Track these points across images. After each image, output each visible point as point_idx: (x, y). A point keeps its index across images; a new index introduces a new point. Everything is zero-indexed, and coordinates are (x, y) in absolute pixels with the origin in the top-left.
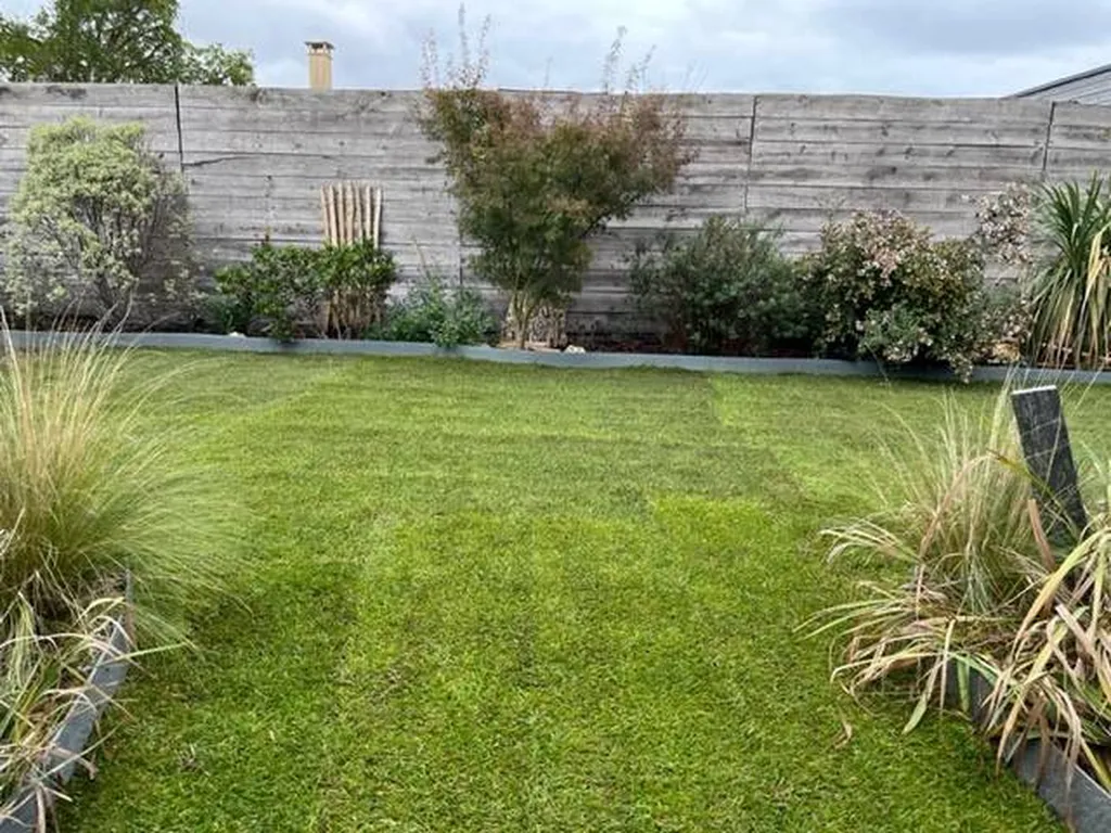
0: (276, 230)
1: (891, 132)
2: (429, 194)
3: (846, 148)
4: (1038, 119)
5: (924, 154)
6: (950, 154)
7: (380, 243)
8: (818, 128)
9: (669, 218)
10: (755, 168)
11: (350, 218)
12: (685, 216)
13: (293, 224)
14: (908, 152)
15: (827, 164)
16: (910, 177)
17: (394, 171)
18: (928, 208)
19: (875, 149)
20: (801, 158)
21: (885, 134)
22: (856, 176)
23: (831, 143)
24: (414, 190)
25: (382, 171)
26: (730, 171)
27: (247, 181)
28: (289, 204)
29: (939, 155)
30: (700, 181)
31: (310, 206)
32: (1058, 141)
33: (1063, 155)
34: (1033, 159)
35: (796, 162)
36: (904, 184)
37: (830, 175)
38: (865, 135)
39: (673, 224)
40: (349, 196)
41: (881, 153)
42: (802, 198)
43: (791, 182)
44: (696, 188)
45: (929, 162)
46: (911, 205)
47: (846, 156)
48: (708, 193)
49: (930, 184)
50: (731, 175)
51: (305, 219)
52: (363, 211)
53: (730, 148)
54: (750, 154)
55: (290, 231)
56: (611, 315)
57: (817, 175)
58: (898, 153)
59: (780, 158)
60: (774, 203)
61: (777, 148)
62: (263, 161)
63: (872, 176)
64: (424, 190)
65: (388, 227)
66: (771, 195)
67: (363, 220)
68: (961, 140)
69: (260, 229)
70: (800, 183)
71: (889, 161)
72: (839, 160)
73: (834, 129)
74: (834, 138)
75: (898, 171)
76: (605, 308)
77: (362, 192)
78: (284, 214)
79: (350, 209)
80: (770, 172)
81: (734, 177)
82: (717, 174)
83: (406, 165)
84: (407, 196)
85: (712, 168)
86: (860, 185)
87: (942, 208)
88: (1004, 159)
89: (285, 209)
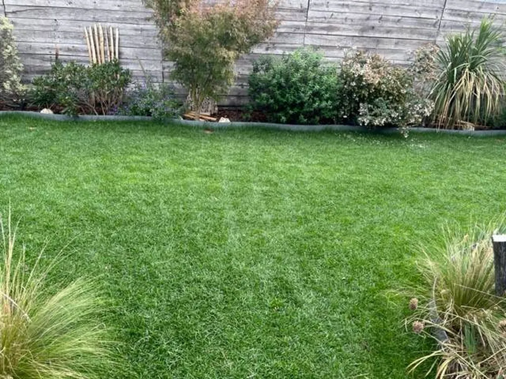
0: (61, 49)
1: (373, 9)
2: (145, 32)
3: (352, 16)
4: (439, 6)
5: (387, 20)
6: (399, 21)
7: (119, 58)
8: (339, 5)
9: (267, 49)
10: (309, 24)
11: (102, 44)
12: (275, 48)
13: (70, 46)
14: (380, 19)
15: (343, 24)
16: (380, 32)
17: (124, 19)
18: (387, 47)
19: (364, 17)
20: (331, 20)
21: (370, 9)
22: (356, 30)
23: (346, 13)
24: (136, 30)
25: (118, 19)
26: (297, 26)
27: (43, 22)
28: (67, 35)
29: (394, 21)
30: (282, 30)
31: (79, 36)
32: (446, 17)
33: (448, 23)
34: (434, 25)
35: (328, 22)
36: (377, 35)
37: (344, 29)
38: (361, 10)
39: (269, 52)
40: (101, 32)
41: (368, 19)
42: (330, 41)
43: (325, 32)
44: (280, 34)
45: (389, 24)
46: (380, 45)
47: (352, 20)
48: (286, 37)
49: (389, 36)
50: (298, 28)
51: (77, 44)
52: (109, 41)
53: (297, 14)
54: (307, 17)
55: (69, 50)
56: (239, 97)
57: (338, 29)
58: (376, 19)
59: (321, 20)
60: (318, 43)
61: (319, 14)
62: (51, 10)
63: (363, 30)
64: (142, 30)
65: (123, 50)
66: (315, 38)
67: (110, 46)
68: (404, 14)
69: (52, 49)
70: (330, 33)
71: (371, 23)
72: (349, 22)
73: (347, 6)
74: (347, 10)
75: (376, 28)
76: (235, 93)
77: (108, 29)
78: (66, 41)
79: (102, 39)
80: (316, 27)
81: (299, 29)
82: (291, 27)
83: (131, 16)
84: (133, 33)
85: (289, 23)
86: (357, 35)
87: (393, 47)
88: (422, 24)
89: (65, 38)
